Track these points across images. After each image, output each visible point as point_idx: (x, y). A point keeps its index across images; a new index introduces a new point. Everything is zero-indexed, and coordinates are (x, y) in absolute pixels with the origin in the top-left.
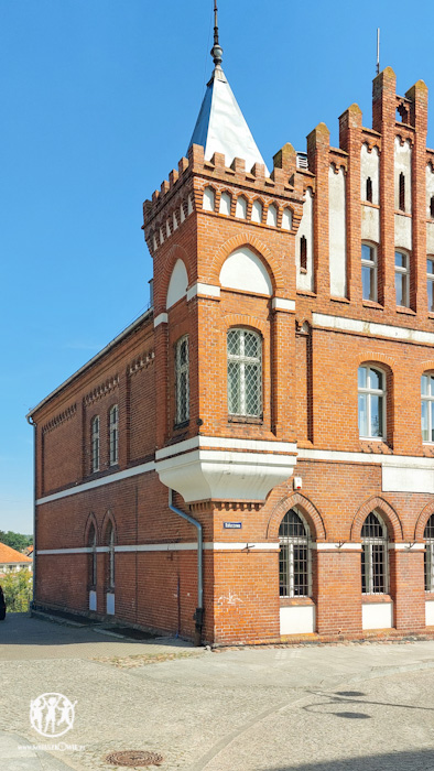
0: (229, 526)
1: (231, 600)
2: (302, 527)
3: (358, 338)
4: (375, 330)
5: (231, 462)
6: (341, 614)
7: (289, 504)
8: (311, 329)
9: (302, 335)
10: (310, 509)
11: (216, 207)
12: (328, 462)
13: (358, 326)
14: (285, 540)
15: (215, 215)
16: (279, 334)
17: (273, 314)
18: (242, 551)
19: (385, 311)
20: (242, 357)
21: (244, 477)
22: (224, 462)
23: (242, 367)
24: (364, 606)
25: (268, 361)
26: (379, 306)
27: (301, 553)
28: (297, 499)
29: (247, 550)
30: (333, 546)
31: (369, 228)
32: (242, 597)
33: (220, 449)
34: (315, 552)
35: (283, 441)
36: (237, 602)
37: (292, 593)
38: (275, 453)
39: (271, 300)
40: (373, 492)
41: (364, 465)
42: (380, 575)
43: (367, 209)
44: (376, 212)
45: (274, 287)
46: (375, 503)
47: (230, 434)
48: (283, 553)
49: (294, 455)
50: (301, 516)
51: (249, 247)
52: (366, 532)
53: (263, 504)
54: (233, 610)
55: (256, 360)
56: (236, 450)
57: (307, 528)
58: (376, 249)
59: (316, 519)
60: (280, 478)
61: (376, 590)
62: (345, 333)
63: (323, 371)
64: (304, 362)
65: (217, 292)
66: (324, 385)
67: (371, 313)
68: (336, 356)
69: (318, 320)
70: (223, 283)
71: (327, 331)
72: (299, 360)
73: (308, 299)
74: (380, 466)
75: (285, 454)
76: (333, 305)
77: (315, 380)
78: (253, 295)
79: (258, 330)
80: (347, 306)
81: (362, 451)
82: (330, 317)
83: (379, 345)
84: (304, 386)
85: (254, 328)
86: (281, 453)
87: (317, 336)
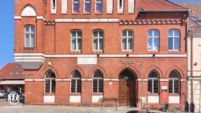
0: (29, 75)
1: (29, 93)
3: (70, 23)
4: (76, 20)
5: (23, 59)
6: (62, 98)
9: (53, 25)
10: (53, 70)
13: (70, 20)
16: (37, 25)
17: (37, 21)
18: (32, 81)
19: (80, 15)
20: (30, 32)
21: (28, 63)
22: (21, 59)
23: (30, 35)
24: (70, 96)
25: (36, 33)
26: (77, 13)
27: (53, 82)
28: (49, 68)
29: (34, 81)
30: (60, 80)
32: (32, 92)
33: (19, 56)
35: (38, 53)
36: (31, 94)
37: (51, 92)
38: (36, 56)
40: (74, 65)
41: (71, 58)
42: (77, 88)
45: (37, 14)
49: (43, 56)
51: (30, 5)
53: (38, 70)
54: (30, 95)
56: (24, 56)
62: (66, 23)
63: (59, 33)
64: (54, 32)
65: (20, 17)
66: (59, 37)
67: (74, 16)
68: (63, 29)
69: (57, 20)
70: (22, 15)
71: (60, 23)
72: (53, 32)
73: (54, 15)
74: (77, 58)
75: (39, 56)
76: (62, 15)
77: (56, 36)
78: (31, 17)
79: (33, 25)
80: (66, 15)
81: (71, 54)
82: (61, 19)
83: (77, 24)
84: (54, 38)
85: (32, 25)
86: (37, 56)
87: (57, 24)
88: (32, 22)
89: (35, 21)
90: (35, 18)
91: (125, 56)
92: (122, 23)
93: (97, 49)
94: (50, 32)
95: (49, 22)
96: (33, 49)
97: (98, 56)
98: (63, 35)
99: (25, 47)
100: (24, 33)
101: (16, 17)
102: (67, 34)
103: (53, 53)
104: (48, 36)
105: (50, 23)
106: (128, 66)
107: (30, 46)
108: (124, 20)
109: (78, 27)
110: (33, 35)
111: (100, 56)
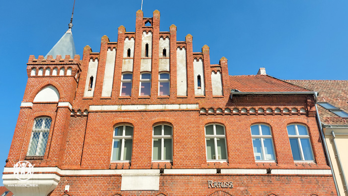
3: (114, 113)
4: (124, 108)
8: (89, 112)
12: (88, 176)
13: (115, 108)
15: (36, 76)
16: (57, 117)
17: (57, 109)
19: (132, 99)
20: (42, 129)
23: (41, 133)
25: (52, 129)
26: (128, 96)
31: (128, 66)
35: (49, 166)
38: (43, 173)
39: (58, 103)
40: (114, 192)
43: (127, 60)
44: (132, 60)
45: (60, 98)
49: (57, 173)
51: (51, 85)
62: (106, 112)
63: (92, 130)
64: (85, 127)
65: (30, 104)
66: (91, 137)
67: (123, 101)
68: (101, 122)
69: (93, 108)
70: (35, 100)
71: (96, 112)
72: (82, 127)
73: (89, 100)
74: (120, 176)
75: (49, 173)
76: (101, 100)
77: (87, 135)
78: (50, 103)
79: (50, 117)
80: (109, 100)
81: (110, 169)
82: (99, 106)
83: (126, 114)
84: (83, 139)
85: (48, 116)
86: (46, 173)
87: (91, 115)
88: (50, 112)
89: (55, 110)
90: (56, 105)
91: (213, 171)
92: (204, 111)
93: (160, 158)
94: (77, 128)
95: (79, 110)
96: (40, 159)
97: (162, 172)
98: (99, 134)
99: (28, 154)
100: (31, 131)
101: (24, 104)
102: (107, 132)
103: (76, 168)
104: (73, 136)
105: (80, 113)
106: (220, 194)
107: (37, 154)
108: (207, 107)
109: (127, 120)
110: (46, 133)
111: (166, 172)
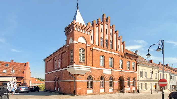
0: (79, 78)
2: (91, 78)
6: (97, 91)
7: (89, 75)
8: (93, 49)
9: (91, 50)
10: (92, 76)
11: (77, 30)
12: (95, 69)
13: (100, 50)
14: (88, 80)
15: (77, 31)
16: (88, 50)
17: (87, 47)
19: (104, 48)
20: (81, 52)
21: (82, 71)
24: (100, 89)
25: (86, 54)
27: (90, 82)
29: (82, 82)
30: (96, 81)
31: (102, 36)
33: (78, 66)
34: (93, 82)
36: (80, 89)
37: (89, 88)
38: (87, 67)
39: (86, 45)
41: (101, 70)
42: (103, 85)
43: (101, 33)
44: (103, 34)
45: (87, 43)
46: (102, 75)
47: (79, 64)
48: (88, 82)
49: (90, 68)
50: (91, 77)
51: (83, 36)
52: (101, 79)
53: (85, 75)
55: (84, 53)
56: (80, 67)
57: (92, 78)
58: (103, 39)
59: (93, 77)
60: (88, 71)
61: (102, 87)
64: (92, 54)
65: (77, 42)
66: (95, 58)
68: (97, 54)
73: (92, 45)
74: (103, 70)
78: (83, 44)
80: (98, 46)
81: (100, 68)
82: (96, 48)
84: (92, 58)
85: (83, 48)
91: (121, 71)
97: (111, 70)
100: (79, 53)
106: (122, 75)
107: (82, 61)
108: (120, 55)
109: (103, 54)
